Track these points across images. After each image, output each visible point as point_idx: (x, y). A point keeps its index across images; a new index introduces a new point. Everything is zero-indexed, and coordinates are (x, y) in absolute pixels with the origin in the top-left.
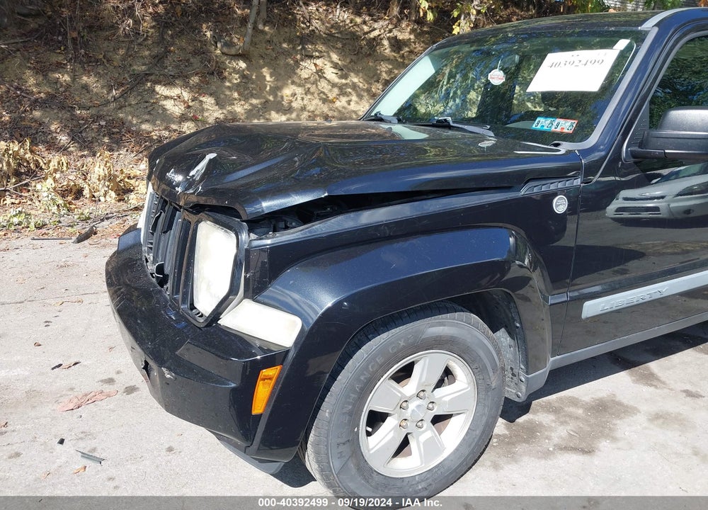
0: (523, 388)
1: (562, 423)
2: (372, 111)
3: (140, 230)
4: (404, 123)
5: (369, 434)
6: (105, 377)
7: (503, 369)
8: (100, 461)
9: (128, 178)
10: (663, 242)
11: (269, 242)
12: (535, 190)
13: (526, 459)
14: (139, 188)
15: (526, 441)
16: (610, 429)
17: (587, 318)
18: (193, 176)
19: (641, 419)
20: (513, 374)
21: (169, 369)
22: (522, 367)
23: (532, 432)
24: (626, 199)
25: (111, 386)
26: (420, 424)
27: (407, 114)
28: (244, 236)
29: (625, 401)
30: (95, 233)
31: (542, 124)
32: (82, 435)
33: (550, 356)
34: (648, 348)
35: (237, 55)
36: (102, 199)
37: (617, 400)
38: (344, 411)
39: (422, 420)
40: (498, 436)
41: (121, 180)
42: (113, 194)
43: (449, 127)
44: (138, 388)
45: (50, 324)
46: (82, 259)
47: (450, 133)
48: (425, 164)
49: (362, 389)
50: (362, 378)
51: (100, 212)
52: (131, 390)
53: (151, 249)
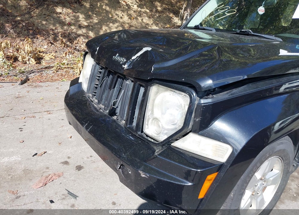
6: (63, 161)
9: (39, 52)
14: (45, 57)
18: (134, 59)
21: (144, 171)
25: (68, 166)
26: (258, 192)
30: (29, 80)
32: (64, 197)
36: (28, 62)
41: (36, 53)
42: (33, 60)
44: (83, 167)
45: (22, 130)
46: (27, 94)
50: (250, 175)
51: (29, 69)
52: (79, 168)
53: (95, 95)
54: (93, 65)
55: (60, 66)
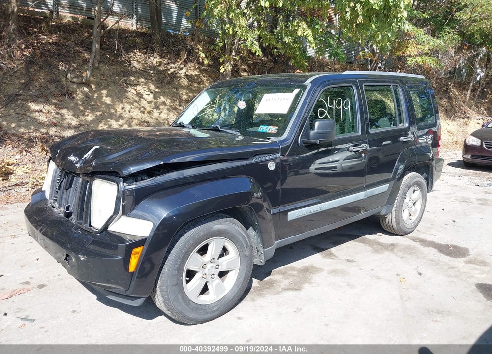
0: (263, 257)
1: (286, 279)
2: (177, 121)
3: (44, 191)
4: (196, 128)
5: (188, 282)
6: (23, 281)
7: (252, 246)
8: (33, 320)
10: (338, 185)
11: (134, 186)
12: (259, 159)
13: (268, 296)
15: (268, 288)
16: (309, 279)
17: (291, 221)
18: (86, 158)
19: (325, 273)
20: (258, 251)
21: (83, 254)
22: (261, 245)
23: (271, 284)
24: (320, 164)
25: (28, 285)
26: (212, 276)
27: (197, 123)
28: (121, 185)
29: (317, 267)
31: (262, 129)
32: (18, 310)
33: (273, 240)
34: (331, 242)
35: (81, 83)
37: (314, 266)
38: (175, 268)
39: (214, 274)
40: (254, 287)
41: (3, 167)
43: (219, 131)
44: (46, 285)
47: (220, 133)
48: (209, 148)
49: (183, 257)
50: (183, 251)
52: (41, 286)
53: (56, 200)
54: (54, 169)
55: (38, 181)
